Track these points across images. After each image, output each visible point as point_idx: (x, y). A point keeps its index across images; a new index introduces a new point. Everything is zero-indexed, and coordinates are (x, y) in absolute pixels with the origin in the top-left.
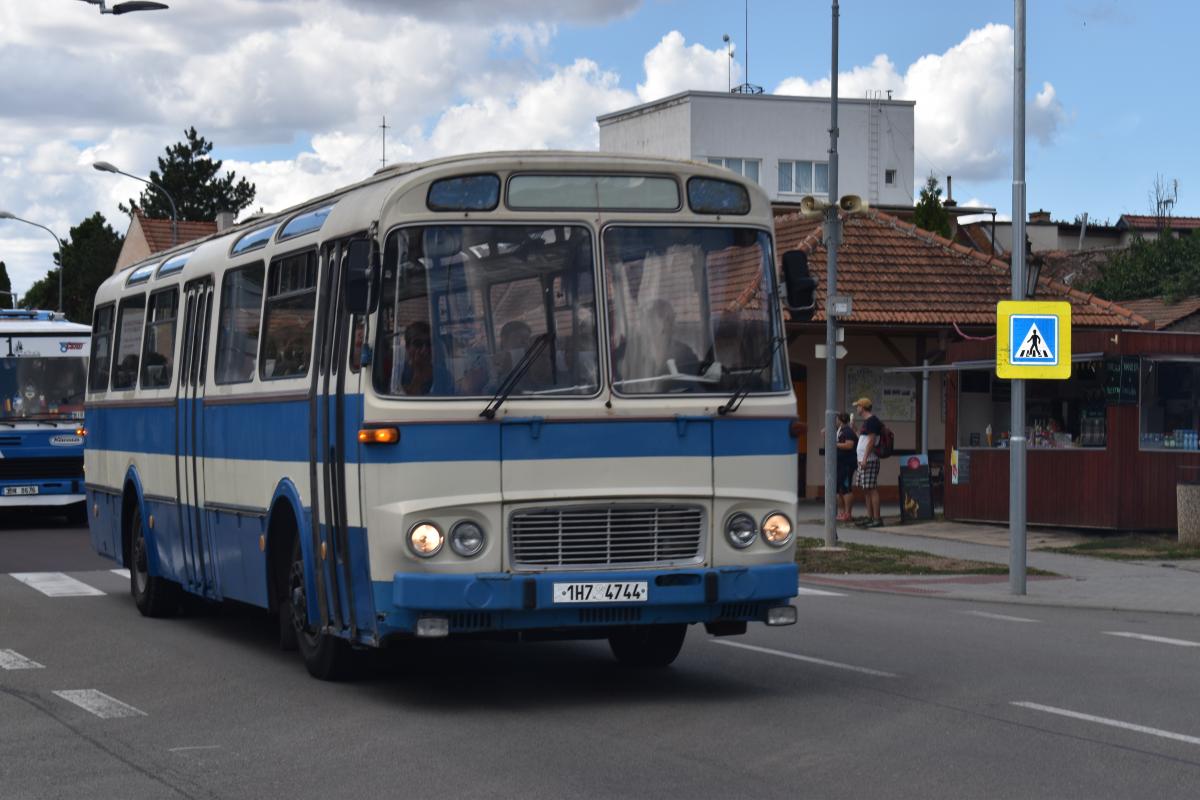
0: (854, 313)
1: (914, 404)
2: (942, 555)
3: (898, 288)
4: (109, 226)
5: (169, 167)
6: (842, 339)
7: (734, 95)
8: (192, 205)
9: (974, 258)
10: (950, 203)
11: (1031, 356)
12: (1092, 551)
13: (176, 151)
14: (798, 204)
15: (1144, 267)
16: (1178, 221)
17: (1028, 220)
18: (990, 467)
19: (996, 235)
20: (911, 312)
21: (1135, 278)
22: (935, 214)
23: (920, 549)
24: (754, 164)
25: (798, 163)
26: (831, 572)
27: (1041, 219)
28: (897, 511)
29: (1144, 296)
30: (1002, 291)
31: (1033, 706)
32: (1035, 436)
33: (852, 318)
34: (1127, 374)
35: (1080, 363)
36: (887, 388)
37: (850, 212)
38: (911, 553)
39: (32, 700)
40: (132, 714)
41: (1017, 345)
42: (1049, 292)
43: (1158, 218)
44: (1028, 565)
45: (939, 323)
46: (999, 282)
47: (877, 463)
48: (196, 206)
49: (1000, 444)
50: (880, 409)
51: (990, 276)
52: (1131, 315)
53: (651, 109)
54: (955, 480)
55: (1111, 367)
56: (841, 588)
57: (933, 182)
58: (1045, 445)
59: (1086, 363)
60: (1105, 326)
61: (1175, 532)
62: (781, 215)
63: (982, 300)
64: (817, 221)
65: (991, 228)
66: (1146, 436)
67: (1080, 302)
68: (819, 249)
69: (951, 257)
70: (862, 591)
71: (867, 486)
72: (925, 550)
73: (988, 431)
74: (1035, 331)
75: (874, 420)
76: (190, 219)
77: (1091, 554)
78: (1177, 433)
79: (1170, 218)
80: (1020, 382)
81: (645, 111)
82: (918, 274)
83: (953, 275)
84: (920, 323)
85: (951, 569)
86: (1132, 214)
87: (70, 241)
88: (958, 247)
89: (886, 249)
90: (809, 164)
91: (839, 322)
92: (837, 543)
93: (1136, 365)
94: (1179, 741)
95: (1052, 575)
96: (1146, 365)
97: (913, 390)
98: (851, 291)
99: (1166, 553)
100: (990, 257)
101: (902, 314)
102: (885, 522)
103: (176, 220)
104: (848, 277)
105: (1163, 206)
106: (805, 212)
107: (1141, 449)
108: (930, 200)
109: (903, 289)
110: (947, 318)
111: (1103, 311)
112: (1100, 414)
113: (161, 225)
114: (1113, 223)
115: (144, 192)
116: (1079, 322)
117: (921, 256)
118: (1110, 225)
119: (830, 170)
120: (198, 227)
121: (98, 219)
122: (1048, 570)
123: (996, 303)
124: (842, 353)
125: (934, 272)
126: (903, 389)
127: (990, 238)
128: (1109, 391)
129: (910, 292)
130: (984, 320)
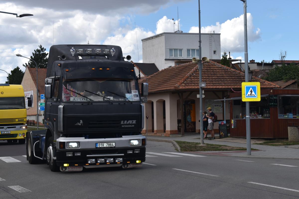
0: (206, 86)
1: (222, 109)
2: (230, 146)
3: (217, 80)
4: (21, 70)
5: (35, 55)
6: (203, 93)
7: (175, 33)
8: (41, 64)
9: (236, 72)
10: (230, 58)
11: (250, 96)
12: (267, 144)
13: (37, 51)
14: (192, 60)
15: (278, 73)
16: (287, 61)
17: (249, 62)
18: (241, 124)
19: (241, 66)
20: (221, 86)
21: (276, 76)
22: (226, 61)
23: (224, 145)
24: (181, 50)
25: (192, 49)
26: (203, 151)
27: (252, 62)
28: (218, 135)
29: (279, 80)
30: (243, 80)
31: (253, 183)
32: (252, 116)
33: (206, 88)
34: (275, 99)
35: (263, 97)
36: (215, 105)
37: (205, 61)
38: (222, 146)
39: (2, 189)
40: (28, 191)
41: (247, 93)
42: (255, 80)
43: (281, 61)
44: (251, 148)
45: (228, 88)
46: (242, 78)
47: (213, 123)
48: (42, 64)
49: (244, 118)
50: (214, 110)
51: (240, 76)
52: (275, 85)
53: (155, 37)
54: (233, 127)
55: (271, 98)
56: (204, 155)
57: (225, 53)
58: (255, 118)
59: (264, 97)
60: (269, 88)
61: (287, 139)
62: (188, 63)
63: (238, 82)
64: (196, 64)
65: (240, 64)
66: (280, 115)
67: (263, 82)
68: (197, 71)
69: (230, 72)
70: (210, 155)
71: (211, 129)
72: (226, 145)
73: (241, 115)
74: (251, 90)
75: (212, 113)
76: (41, 68)
77: (267, 145)
78: (287, 114)
79: (284, 61)
80: (248, 102)
81: (153, 38)
82: (222, 76)
83: (231, 76)
84: (223, 88)
85: (232, 149)
86: (275, 60)
87: (11, 74)
88: (232, 69)
89: (214, 70)
90: (194, 50)
91: (202, 89)
92: (204, 144)
93: (277, 97)
94: (290, 191)
95: (257, 150)
96: (279, 97)
97: (222, 105)
98: (206, 81)
99: (286, 144)
100: (240, 72)
101: (218, 86)
102: (216, 138)
103: (37, 68)
104: (205, 77)
105: (283, 58)
106: (193, 61)
107: (278, 118)
108: (225, 58)
109: (218, 80)
110: (230, 87)
111: (268, 84)
112: (268, 110)
113: (33, 69)
114: (270, 62)
115: (29, 61)
116: (262, 87)
117: (223, 72)
118: (270, 63)
119: (199, 51)
120: (43, 70)
121: (18, 68)
122: (256, 149)
123: (241, 83)
124: (203, 96)
125: (226, 76)
126: (219, 105)
127: (240, 67)
128: (270, 104)
129: (220, 81)
130: (239, 87)
